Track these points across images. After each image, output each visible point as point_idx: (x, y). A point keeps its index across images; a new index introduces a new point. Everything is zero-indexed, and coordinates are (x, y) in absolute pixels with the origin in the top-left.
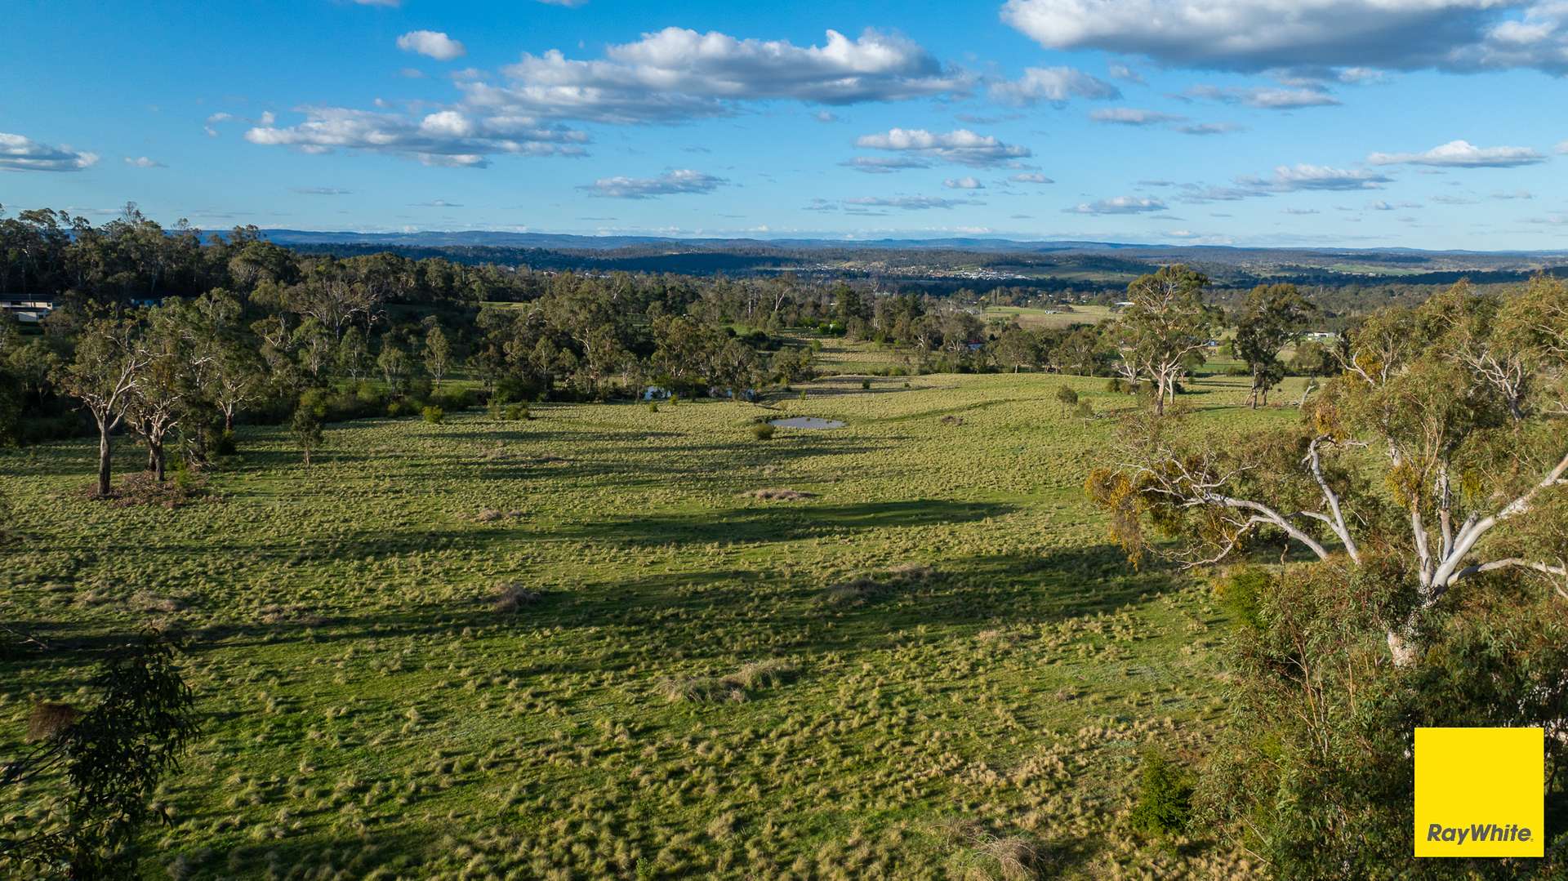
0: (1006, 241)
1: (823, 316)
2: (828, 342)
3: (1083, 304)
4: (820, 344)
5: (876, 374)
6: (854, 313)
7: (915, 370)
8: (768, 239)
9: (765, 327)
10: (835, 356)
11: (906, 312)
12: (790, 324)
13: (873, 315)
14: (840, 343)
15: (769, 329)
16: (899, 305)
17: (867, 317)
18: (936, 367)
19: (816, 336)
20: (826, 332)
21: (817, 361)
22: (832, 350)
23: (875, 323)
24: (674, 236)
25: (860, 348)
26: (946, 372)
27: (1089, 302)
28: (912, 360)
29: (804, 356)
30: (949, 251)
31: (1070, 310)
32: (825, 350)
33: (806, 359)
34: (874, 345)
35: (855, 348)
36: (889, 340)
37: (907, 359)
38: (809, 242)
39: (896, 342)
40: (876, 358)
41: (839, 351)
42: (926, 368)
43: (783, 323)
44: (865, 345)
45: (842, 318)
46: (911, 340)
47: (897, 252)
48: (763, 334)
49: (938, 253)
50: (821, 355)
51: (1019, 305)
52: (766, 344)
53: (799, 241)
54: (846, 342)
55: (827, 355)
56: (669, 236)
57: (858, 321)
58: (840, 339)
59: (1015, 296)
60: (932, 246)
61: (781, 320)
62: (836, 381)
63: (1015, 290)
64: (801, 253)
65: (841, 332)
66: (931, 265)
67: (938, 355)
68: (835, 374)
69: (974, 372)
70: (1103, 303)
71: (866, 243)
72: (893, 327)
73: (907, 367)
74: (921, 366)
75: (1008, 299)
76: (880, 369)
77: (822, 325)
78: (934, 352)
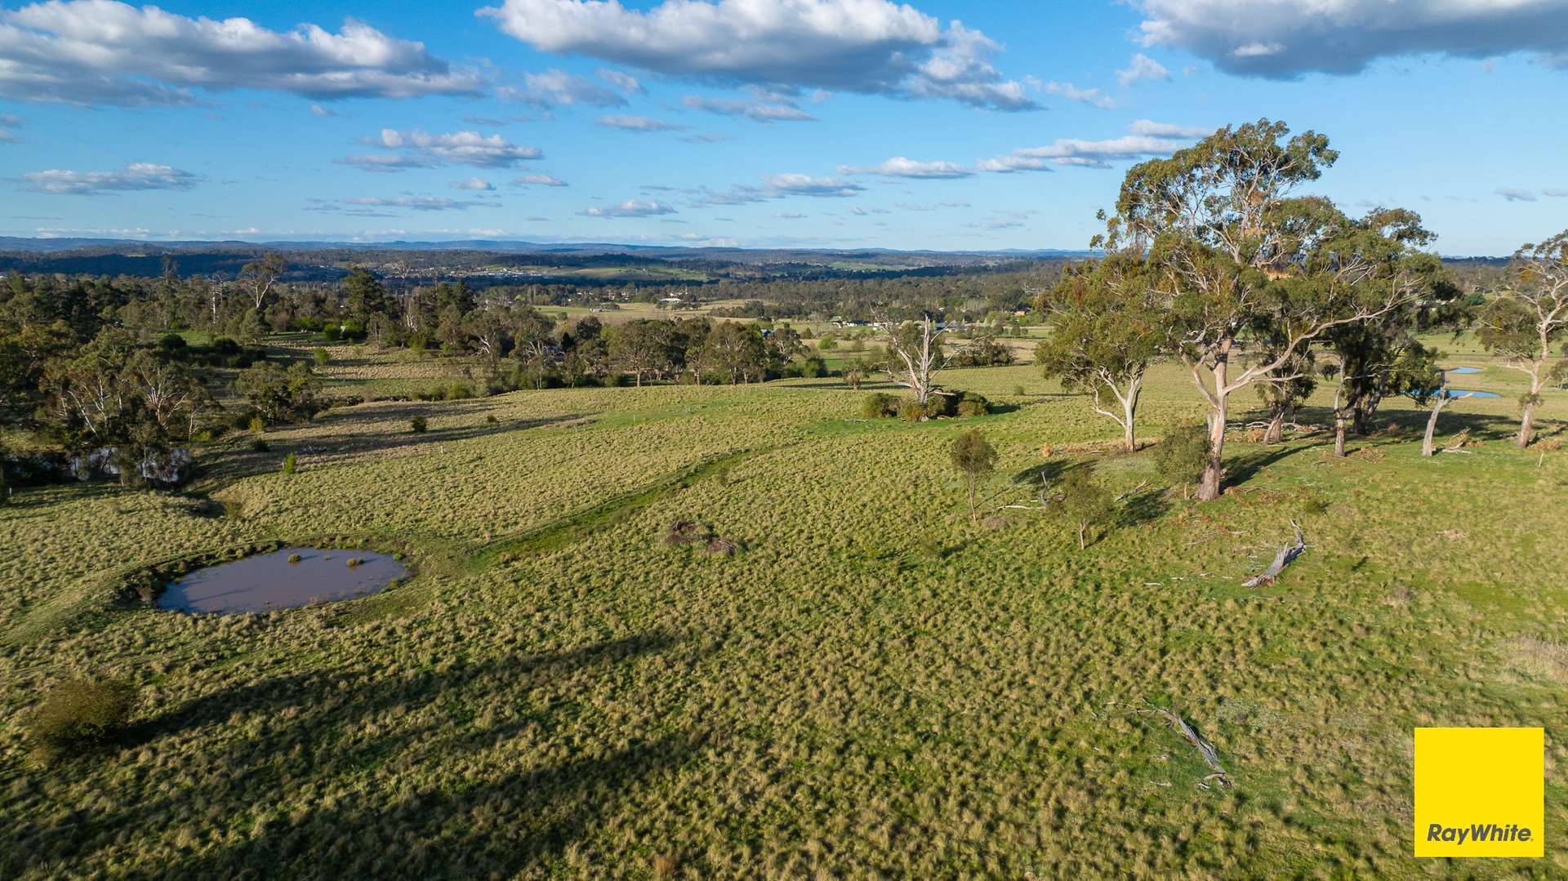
0: (525, 243)
1: (330, 315)
2: (339, 351)
3: (626, 302)
4: (327, 355)
5: (423, 397)
6: (376, 308)
7: (482, 387)
8: (260, 241)
9: (237, 331)
10: (351, 372)
11: (453, 305)
12: (281, 327)
13: (403, 310)
14: (358, 352)
15: (244, 335)
16: (443, 296)
17: (396, 316)
18: (512, 381)
19: (319, 343)
20: (336, 337)
21: (322, 381)
22: (346, 363)
23: (409, 321)
24: (143, 238)
25: (391, 357)
26: (527, 387)
27: (632, 299)
28: (477, 371)
29: (295, 376)
30: (469, 252)
31: (616, 308)
32: (335, 363)
33: (300, 381)
34: (411, 352)
35: (383, 358)
36: (433, 345)
37: (467, 372)
38: (309, 244)
39: (444, 347)
40: (417, 371)
41: (359, 363)
42: (498, 383)
43: (268, 327)
44: (396, 354)
45: (358, 316)
46: (468, 344)
47: (412, 253)
48: (232, 343)
49: (457, 253)
50: (330, 370)
51: (559, 303)
52: (236, 358)
53: (298, 244)
54: (368, 350)
55: (340, 370)
56: (136, 238)
57: (383, 319)
58: (359, 347)
59: (553, 294)
60: (451, 248)
61: (262, 321)
62: (359, 416)
63: (551, 288)
64: (300, 255)
65: (359, 336)
66: (452, 266)
67: (511, 363)
68: (354, 402)
69: (564, 386)
70: (647, 299)
71: (376, 245)
72: (436, 326)
73: (468, 384)
74: (489, 380)
75: (546, 298)
76: (430, 390)
77: (327, 328)
78: (504, 360)
